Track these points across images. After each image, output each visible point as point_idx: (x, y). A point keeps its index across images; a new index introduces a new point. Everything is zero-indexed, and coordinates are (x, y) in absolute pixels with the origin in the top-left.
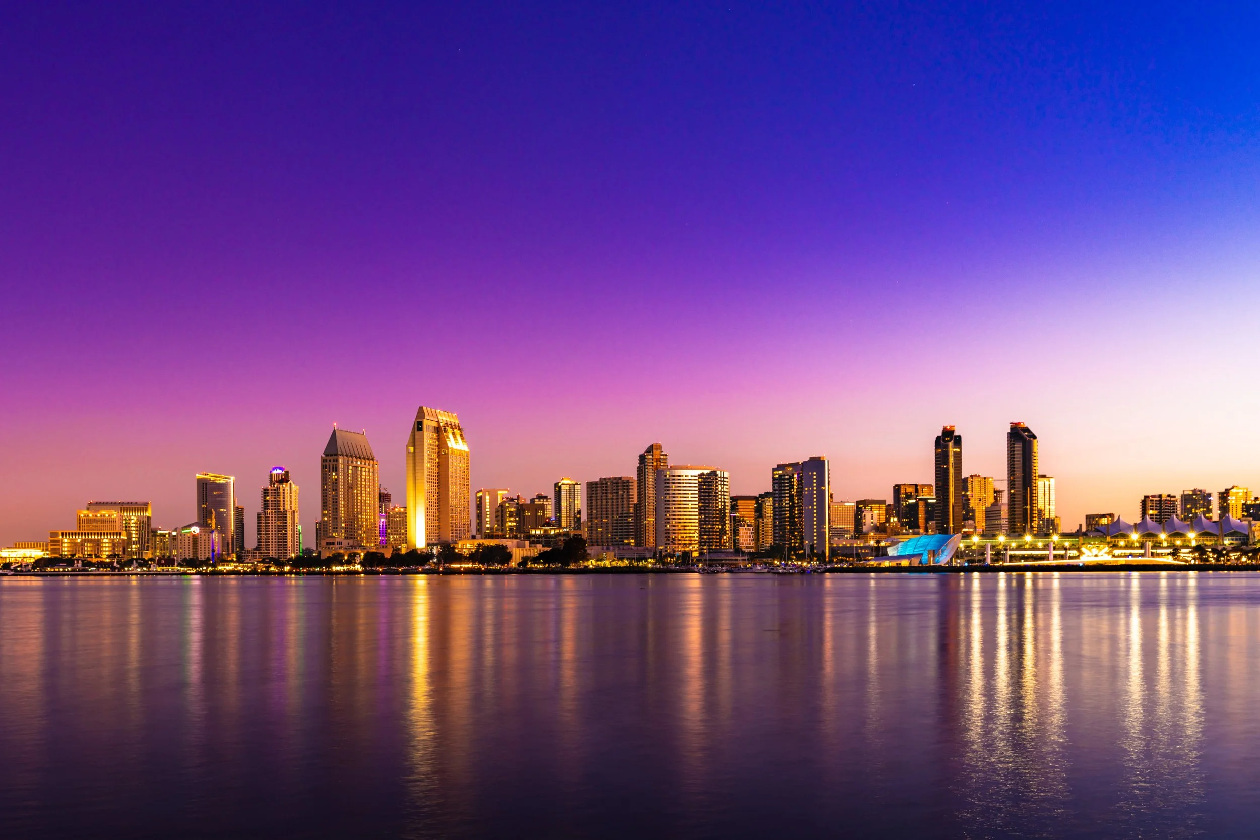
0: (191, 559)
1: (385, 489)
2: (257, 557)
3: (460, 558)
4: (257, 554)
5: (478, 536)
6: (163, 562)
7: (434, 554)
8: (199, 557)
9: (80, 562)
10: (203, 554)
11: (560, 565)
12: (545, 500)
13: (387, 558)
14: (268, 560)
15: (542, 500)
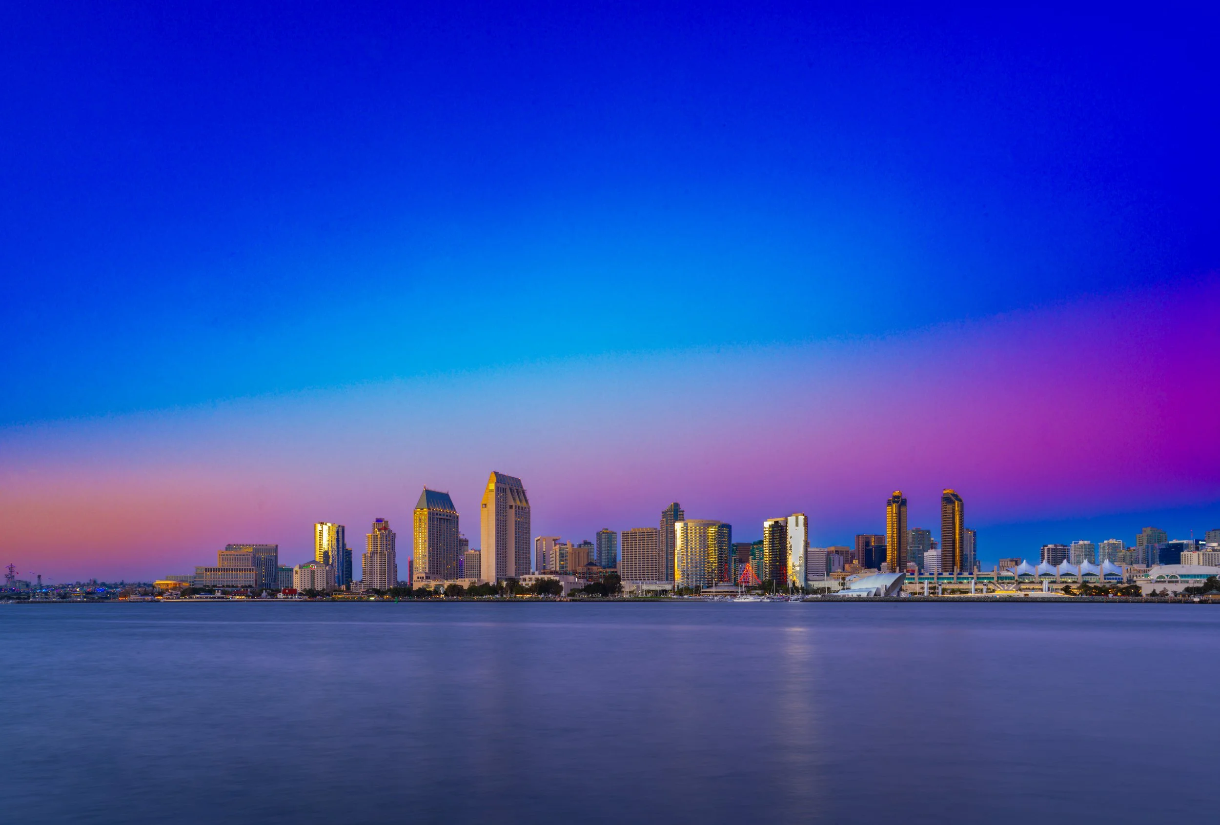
0: (310, 589)
1: (464, 535)
2: (363, 588)
3: (523, 590)
4: (363, 586)
5: (537, 573)
6: (287, 591)
7: (502, 587)
8: (316, 588)
9: (220, 591)
10: (319, 586)
11: (601, 595)
12: (589, 545)
13: (465, 590)
14: (371, 591)
15: (586, 545)
